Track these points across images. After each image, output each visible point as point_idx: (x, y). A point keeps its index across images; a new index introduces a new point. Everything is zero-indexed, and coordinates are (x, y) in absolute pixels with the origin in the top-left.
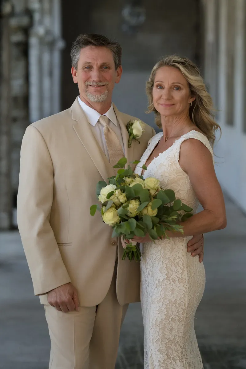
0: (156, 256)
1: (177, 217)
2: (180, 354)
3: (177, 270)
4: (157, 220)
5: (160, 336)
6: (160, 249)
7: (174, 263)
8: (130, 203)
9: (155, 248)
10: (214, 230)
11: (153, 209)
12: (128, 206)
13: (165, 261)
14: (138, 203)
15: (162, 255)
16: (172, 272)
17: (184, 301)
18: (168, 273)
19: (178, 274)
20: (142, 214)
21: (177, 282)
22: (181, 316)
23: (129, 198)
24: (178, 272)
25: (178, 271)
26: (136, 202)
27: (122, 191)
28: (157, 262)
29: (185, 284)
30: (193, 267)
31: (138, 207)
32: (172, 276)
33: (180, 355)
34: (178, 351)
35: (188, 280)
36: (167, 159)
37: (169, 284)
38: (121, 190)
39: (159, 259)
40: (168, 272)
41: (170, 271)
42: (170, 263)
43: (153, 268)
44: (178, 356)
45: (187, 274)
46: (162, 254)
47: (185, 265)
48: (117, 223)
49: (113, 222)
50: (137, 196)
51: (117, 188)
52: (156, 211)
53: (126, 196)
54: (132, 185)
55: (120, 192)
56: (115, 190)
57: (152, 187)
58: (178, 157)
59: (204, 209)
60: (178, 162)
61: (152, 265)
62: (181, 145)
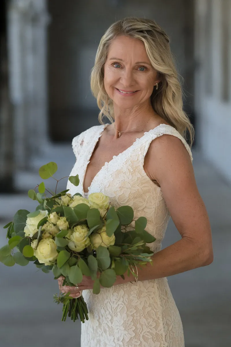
0: (117, 304)
1: (143, 243)
3: (149, 322)
4: (118, 250)
6: (122, 295)
7: (143, 314)
8: (75, 230)
9: (115, 294)
11: (109, 235)
13: (131, 312)
15: (126, 304)
16: (142, 327)
19: (151, 329)
20: (93, 245)
21: (150, 341)
23: (72, 224)
24: (151, 326)
26: (82, 228)
27: (59, 214)
28: (119, 314)
29: (162, 342)
30: (170, 317)
31: (86, 234)
32: (143, 333)
35: (166, 336)
36: (126, 163)
38: (57, 213)
39: (121, 308)
40: (136, 328)
41: (139, 326)
42: (138, 314)
43: (112, 323)
45: (164, 328)
46: (125, 302)
47: (160, 315)
49: (50, 259)
50: (83, 220)
51: (50, 212)
52: (113, 237)
53: (67, 220)
54: (73, 205)
55: (57, 216)
56: (49, 214)
57: (101, 205)
58: (143, 161)
59: (183, 237)
60: (142, 167)
61: (110, 318)
62: (151, 144)
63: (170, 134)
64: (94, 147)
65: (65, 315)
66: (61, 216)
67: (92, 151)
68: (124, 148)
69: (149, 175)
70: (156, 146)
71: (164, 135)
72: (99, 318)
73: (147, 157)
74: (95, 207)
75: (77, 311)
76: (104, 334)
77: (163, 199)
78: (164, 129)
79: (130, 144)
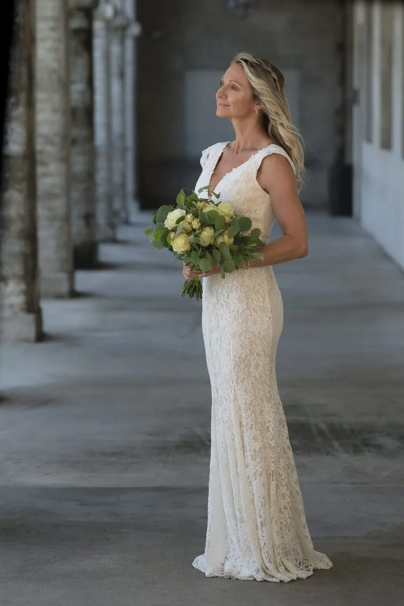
0: (233, 284)
2: (268, 393)
4: (236, 248)
5: (245, 375)
7: (254, 291)
8: (205, 230)
10: (295, 259)
11: (229, 237)
12: (201, 233)
13: (244, 289)
14: (212, 231)
15: (240, 283)
16: (253, 301)
17: (268, 333)
18: (248, 302)
20: (217, 242)
21: (259, 312)
22: (267, 349)
23: (203, 225)
25: (259, 299)
26: (210, 230)
28: (234, 291)
29: (268, 313)
31: (212, 234)
32: (253, 306)
33: (268, 395)
34: (266, 390)
35: (271, 309)
36: (243, 175)
37: (251, 315)
38: (193, 215)
39: (236, 287)
41: (250, 301)
42: (250, 291)
43: (228, 299)
44: (266, 397)
45: (270, 302)
47: (266, 292)
48: (187, 251)
49: (183, 250)
50: (212, 223)
51: (187, 213)
52: (232, 240)
53: (200, 221)
54: (206, 210)
55: (192, 217)
56: (186, 214)
57: (226, 213)
58: (256, 173)
59: (285, 234)
60: (255, 178)
61: (226, 294)
62: (263, 160)
63: (278, 153)
64: (217, 160)
65: (184, 292)
66: (195, 217)
67: (216, 163)
68: (242, 162)
69: (260, 184)
70: (267, 163)
71: (274, 154)
72: (218, 296)
73: (259, 171)
74: (223, 214)
75: (194, 290)
76: (221, 308)
77: (271, 204)
78: (274, 149)
79: (247, 159)
